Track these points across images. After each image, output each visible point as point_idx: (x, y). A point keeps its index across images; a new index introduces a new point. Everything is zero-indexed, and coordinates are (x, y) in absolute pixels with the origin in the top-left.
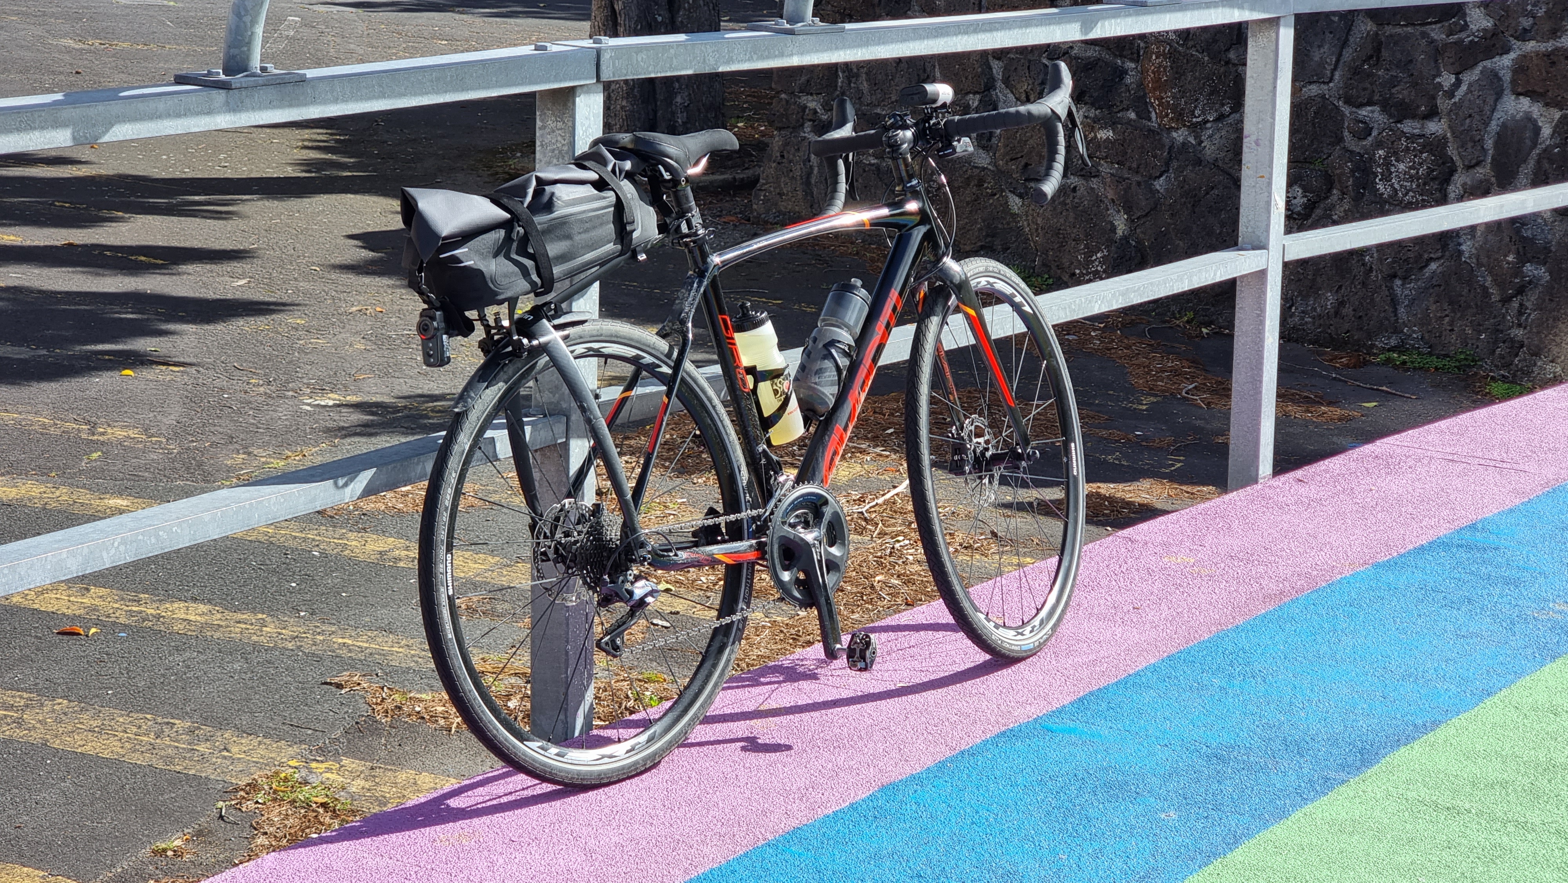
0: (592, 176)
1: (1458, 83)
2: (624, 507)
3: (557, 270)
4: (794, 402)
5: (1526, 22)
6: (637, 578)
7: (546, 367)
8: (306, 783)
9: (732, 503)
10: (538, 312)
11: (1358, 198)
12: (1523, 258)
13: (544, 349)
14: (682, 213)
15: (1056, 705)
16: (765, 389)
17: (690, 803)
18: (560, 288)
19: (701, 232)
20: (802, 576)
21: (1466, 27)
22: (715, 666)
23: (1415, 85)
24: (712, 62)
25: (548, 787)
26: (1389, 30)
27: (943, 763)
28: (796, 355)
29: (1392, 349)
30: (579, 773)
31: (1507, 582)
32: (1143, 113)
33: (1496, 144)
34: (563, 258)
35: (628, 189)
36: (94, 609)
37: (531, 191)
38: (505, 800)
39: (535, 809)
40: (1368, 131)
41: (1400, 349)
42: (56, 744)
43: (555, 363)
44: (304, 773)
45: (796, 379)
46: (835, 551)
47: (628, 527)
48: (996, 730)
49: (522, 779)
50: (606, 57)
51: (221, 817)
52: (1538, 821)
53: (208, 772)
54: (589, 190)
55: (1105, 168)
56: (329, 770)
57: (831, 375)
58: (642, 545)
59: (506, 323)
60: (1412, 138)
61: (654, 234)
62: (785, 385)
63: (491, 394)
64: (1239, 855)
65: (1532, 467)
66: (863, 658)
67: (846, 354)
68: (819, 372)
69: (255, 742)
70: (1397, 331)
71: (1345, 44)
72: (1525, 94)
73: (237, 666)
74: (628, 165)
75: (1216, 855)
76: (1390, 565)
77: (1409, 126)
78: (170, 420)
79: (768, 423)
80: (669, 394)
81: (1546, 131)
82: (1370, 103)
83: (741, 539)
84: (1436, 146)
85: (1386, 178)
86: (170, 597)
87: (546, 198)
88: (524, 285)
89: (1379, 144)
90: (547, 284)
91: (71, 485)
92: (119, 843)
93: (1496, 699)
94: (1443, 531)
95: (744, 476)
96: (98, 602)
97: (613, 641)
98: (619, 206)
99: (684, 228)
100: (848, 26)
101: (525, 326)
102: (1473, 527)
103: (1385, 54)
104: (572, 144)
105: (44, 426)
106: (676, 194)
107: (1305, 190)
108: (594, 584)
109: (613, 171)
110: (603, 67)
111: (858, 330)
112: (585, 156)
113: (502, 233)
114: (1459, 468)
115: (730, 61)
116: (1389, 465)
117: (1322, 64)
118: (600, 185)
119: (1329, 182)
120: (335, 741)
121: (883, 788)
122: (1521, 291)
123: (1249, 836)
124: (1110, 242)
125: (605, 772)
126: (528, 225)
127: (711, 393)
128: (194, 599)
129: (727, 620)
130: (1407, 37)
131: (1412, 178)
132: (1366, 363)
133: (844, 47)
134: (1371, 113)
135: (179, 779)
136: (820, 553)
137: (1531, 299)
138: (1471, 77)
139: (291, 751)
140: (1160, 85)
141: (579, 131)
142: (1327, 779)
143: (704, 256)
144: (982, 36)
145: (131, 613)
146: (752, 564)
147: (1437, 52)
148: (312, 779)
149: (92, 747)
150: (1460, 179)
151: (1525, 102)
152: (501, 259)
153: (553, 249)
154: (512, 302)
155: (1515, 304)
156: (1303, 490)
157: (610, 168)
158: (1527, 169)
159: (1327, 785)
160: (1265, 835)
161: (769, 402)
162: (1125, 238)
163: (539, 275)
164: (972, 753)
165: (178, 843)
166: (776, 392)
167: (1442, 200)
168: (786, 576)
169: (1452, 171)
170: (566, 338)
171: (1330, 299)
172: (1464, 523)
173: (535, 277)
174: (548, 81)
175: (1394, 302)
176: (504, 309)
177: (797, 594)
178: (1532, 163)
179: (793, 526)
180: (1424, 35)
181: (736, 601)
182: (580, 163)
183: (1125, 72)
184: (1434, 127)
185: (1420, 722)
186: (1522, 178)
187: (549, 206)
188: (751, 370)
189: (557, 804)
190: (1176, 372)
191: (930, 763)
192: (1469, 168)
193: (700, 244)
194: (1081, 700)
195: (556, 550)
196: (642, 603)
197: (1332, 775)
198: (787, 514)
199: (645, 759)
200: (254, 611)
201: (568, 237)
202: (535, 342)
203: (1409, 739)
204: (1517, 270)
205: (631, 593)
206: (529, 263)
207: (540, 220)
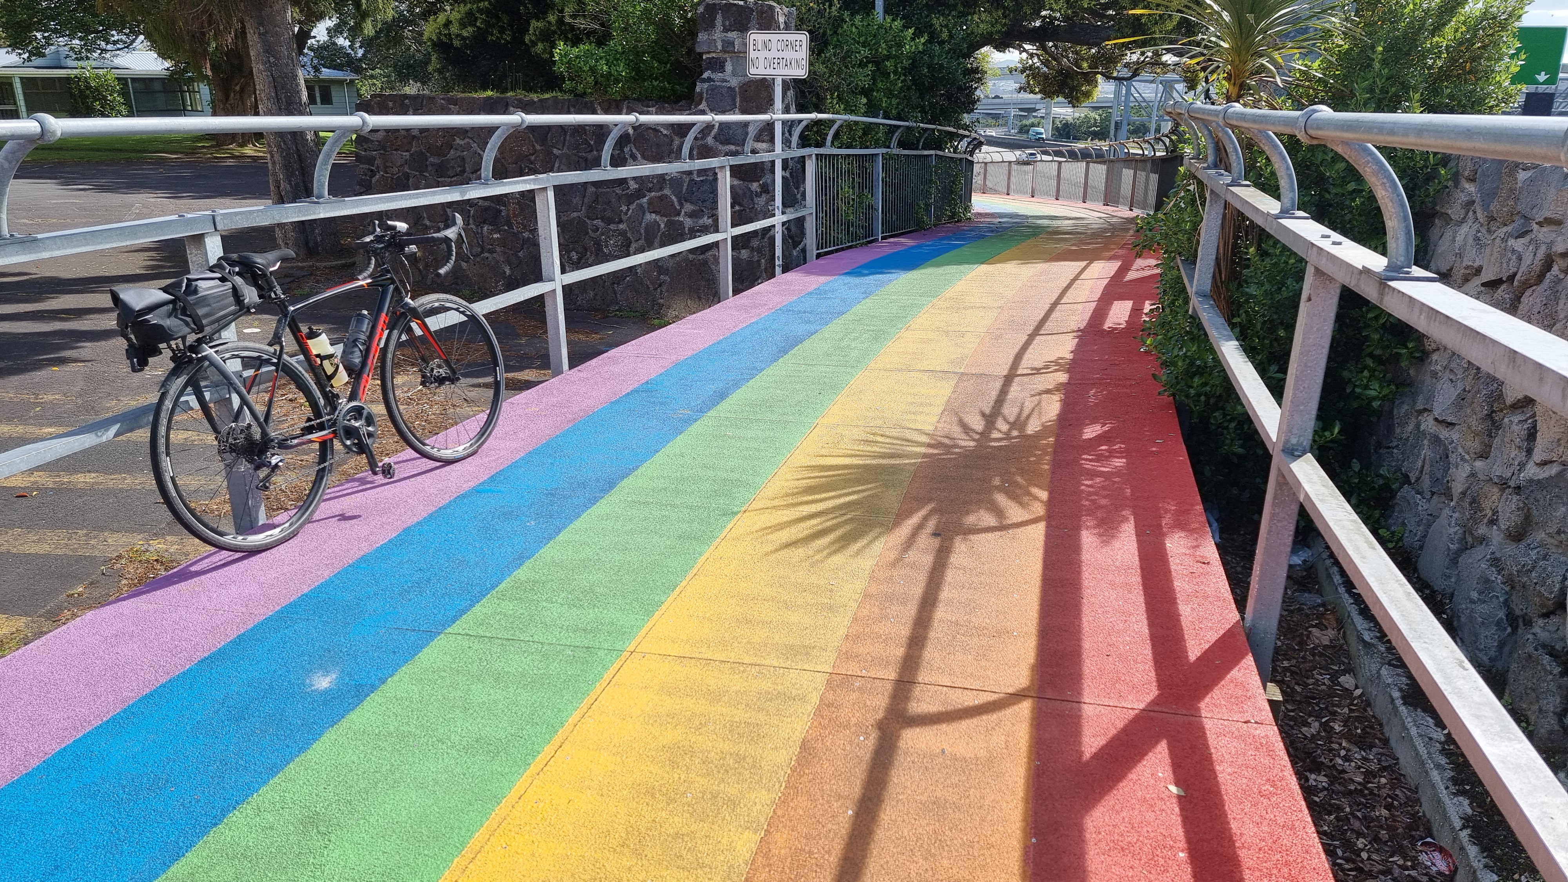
0: (219, 275)
1: (628, 209)
2: (260, 425)
3: (204, 322)
4: (341, 367)
5: (650, 185)
6: (273, 455)
7: (208, 367)
8: (147, 551)
9: (317, 413)
10: (199, 341)
11: (597, 255)
12: (660, 274)
13: (205, 358)
14: (271, 288)
15: (481, 480)
16: (326, 363)
17: (312, 551)
18: (208, 330)
19: (282, 296)
20: (356, 441)
21: (628, 188)
22: (319, 487)
23: (613, 211)
24: (278, 218)
25: (238, 555)
26: (600, 190)
27: (432, 514)
28: (340, 347)
29: (617, 311)
30: (255, 546)
31: (661, 404)
32: (510, 226)
33: (645, 232)
34: (207, 315)
35: (238, 280)
36: (36, 482)
37: (184, 285)
38: (219, 563)
39: (234, 566)
40: (597, 229)
41: (619, 310)
42: (15, 551)
43: (212, 364)
44: (146, 546)
45: (342, 357)
46: (370, 429)
47: (264, 434)
48: (455, 496)
49: (225, 553)
50: (218, 219)
51: (103, 574)
52: (678, 503)
53: (97, 553)
54: (217, 282)
55: (498, 249)
56: (159, 543)
57: (358, 354)
58: (272, 440)
59: (182, 347)
60: (614, 231)
61: (257, 300)
62: (336, 361)
63: (181, 381)
64: (560, 537)
65: (667, 356)
66: (389, 473)
67: (363, 344)
68: (352, 353)
69: (121, 536)
70: (617, 304)
71: (584, 196)
72: (653, 212)
73: (111, 501)
74: (237, 269)
75: (551, 539)
76: (616, 402)
77: (612, 227)
78: (78, 389)
79: (330, 377)
80: (277, 371)
81: (662, 226)
82: (597, 219)
83: (324, 429)
84: (623, 233)
85: (607, 247)
86: (77, 472)
87: (193, 288)
88: (188, 330)
89: (602, 234)
90: (200, 328)
91: (25, 425)
92: (48, 595)
93: (660, 453)
94: (636, 385)
95: (322, 402)
96: (38, 479)
97: (264, 485)
98: (235, 289)
99: (273, 295)
100: (346, 199)
101: (194, 348)
102: (647, 382)
103: (600, 199)
104: (207, 261)
105: (11, 398)
106: (266, 280)
107: (577, 253)
108: (251, 461)
109: (229, 272)
110: (218, 224)
111: (368, 334)
112: (214, 266)
113: (171, 306)
114: (640, 359)
115: (286, 218)
116: (615, 361)
117: (577, 204)
118: (223, 280)
119: (585, 249)
120: (161, 529)
121: (404, 530)
122: (660, 285)
123: (565, 528)
124: (504, 278)
125: (269, 543)
126: (185, 301)
127: (300, 369)
128: (89, 472)
129: (322, 466)
130: (608, 192)
131: (616, 246)
132: (607, 317)
133: (346, 209)
134: (598, 222)
135: (79, 559)
136: (364, 430)
137: (664, 288)
138: (632, 207)
139: (139, 537)
140: (515, 215)
141: (210, 254)
142: (595, 497)
143: (286, 307)
144: (413, 200)
145: (55, 482)
146: (331, 440)
147: (619, 198)
148: (150, 549)
149: (33, 549)
150: (633, 246)
151: (654, 215)
152: (173, 319)
153: (201, 312)
154: (184, 338)
155: (659, 290)
156: (581, 374)
157: (227, 271)
158: (657, 241)
159: (594, 501)
160: (572, 526)
161: (329, 370)
162: (510, 276)
163: (195, 324)
164: (444, 507)
165: (81, 589)
166: (332, 364)
167: (628, 255)
168: (348, 443)
169: (631, 242)
170: (216, 352)
171: (591, 294)
172: (644, 381)
173: (193, 326)
174: (187, 231)
175: (615, 293)
176: (179, 341)
177: (355, 449)
178: (659, 238)
179: (349, 420)
180: (614, 191)
181: (326, 456)
182: (211, 269)
183: (501, 211)
184: (621, 226)
185: (631, 467)
186: (656, 244)
187: (195, 291)
188: (318, 356)
189: (245, 562)
190: (535, 326)
191: (426, 515)
192: (636, 241)
193: (282, 302)
194: (492, 476)
195: (230, 448)
196: (276, 466)
197: (598, 495)
198: (345, 416)
199: (289, 534)
200: (120, 473)
201: (209, 305)
202: (200, 356)
203: (628, 475)
204: (659, 279)
205: (270, 462)
206: (188, 319)
207: (191, 299)
